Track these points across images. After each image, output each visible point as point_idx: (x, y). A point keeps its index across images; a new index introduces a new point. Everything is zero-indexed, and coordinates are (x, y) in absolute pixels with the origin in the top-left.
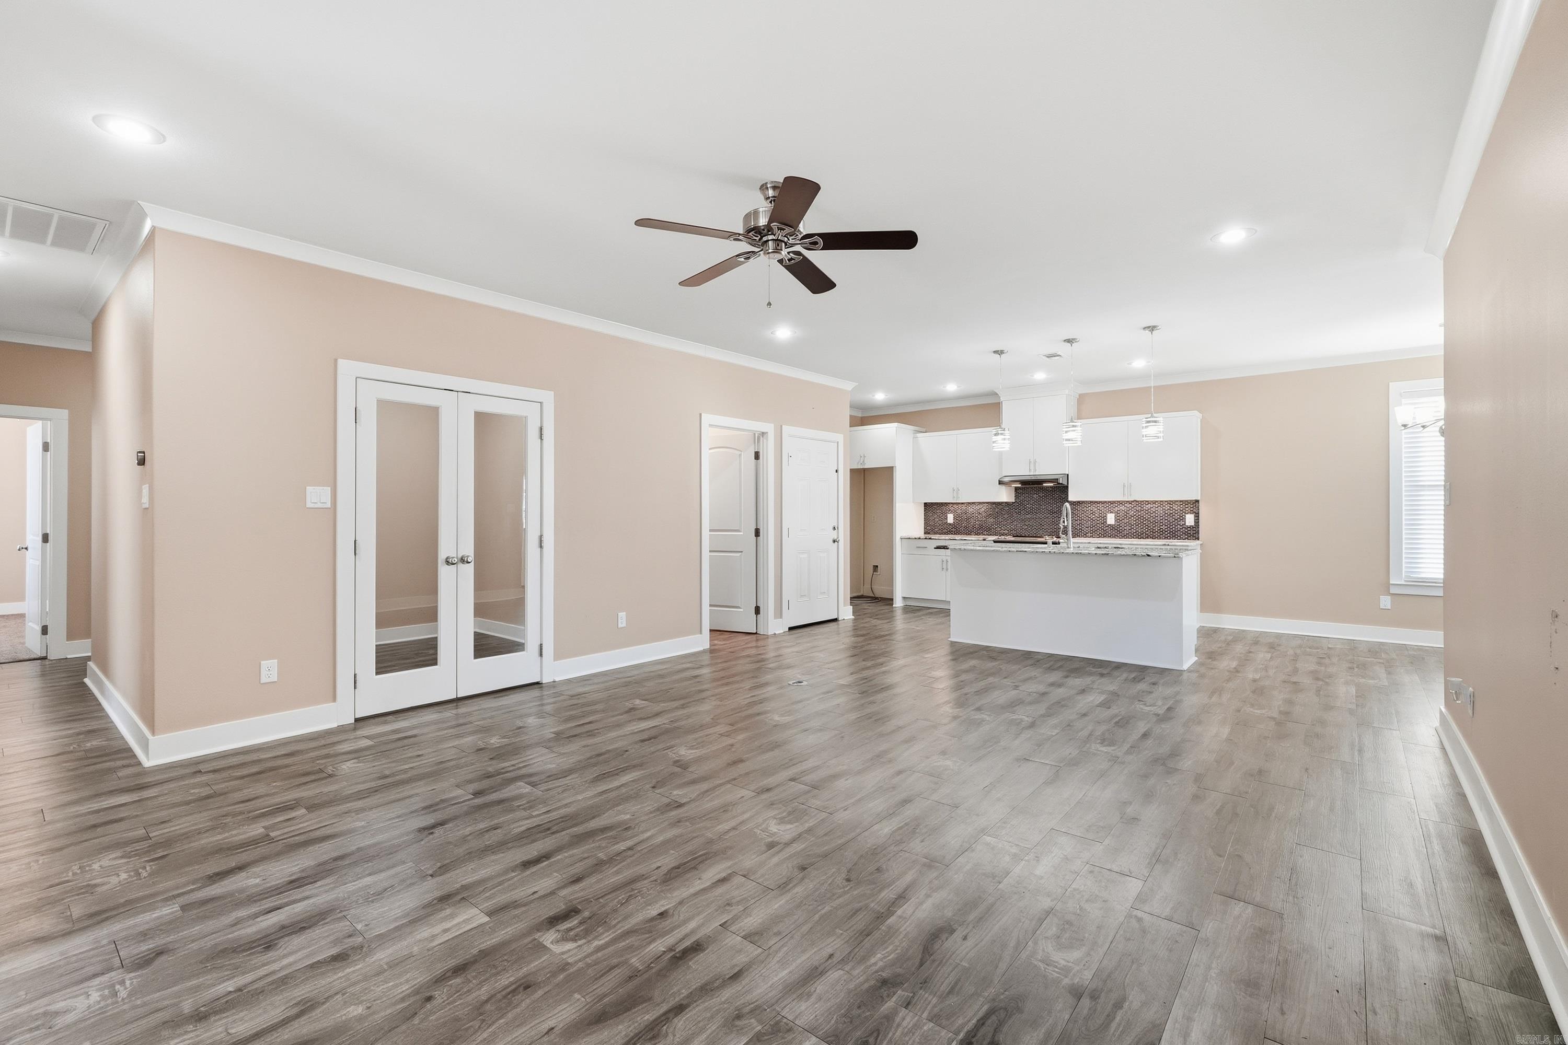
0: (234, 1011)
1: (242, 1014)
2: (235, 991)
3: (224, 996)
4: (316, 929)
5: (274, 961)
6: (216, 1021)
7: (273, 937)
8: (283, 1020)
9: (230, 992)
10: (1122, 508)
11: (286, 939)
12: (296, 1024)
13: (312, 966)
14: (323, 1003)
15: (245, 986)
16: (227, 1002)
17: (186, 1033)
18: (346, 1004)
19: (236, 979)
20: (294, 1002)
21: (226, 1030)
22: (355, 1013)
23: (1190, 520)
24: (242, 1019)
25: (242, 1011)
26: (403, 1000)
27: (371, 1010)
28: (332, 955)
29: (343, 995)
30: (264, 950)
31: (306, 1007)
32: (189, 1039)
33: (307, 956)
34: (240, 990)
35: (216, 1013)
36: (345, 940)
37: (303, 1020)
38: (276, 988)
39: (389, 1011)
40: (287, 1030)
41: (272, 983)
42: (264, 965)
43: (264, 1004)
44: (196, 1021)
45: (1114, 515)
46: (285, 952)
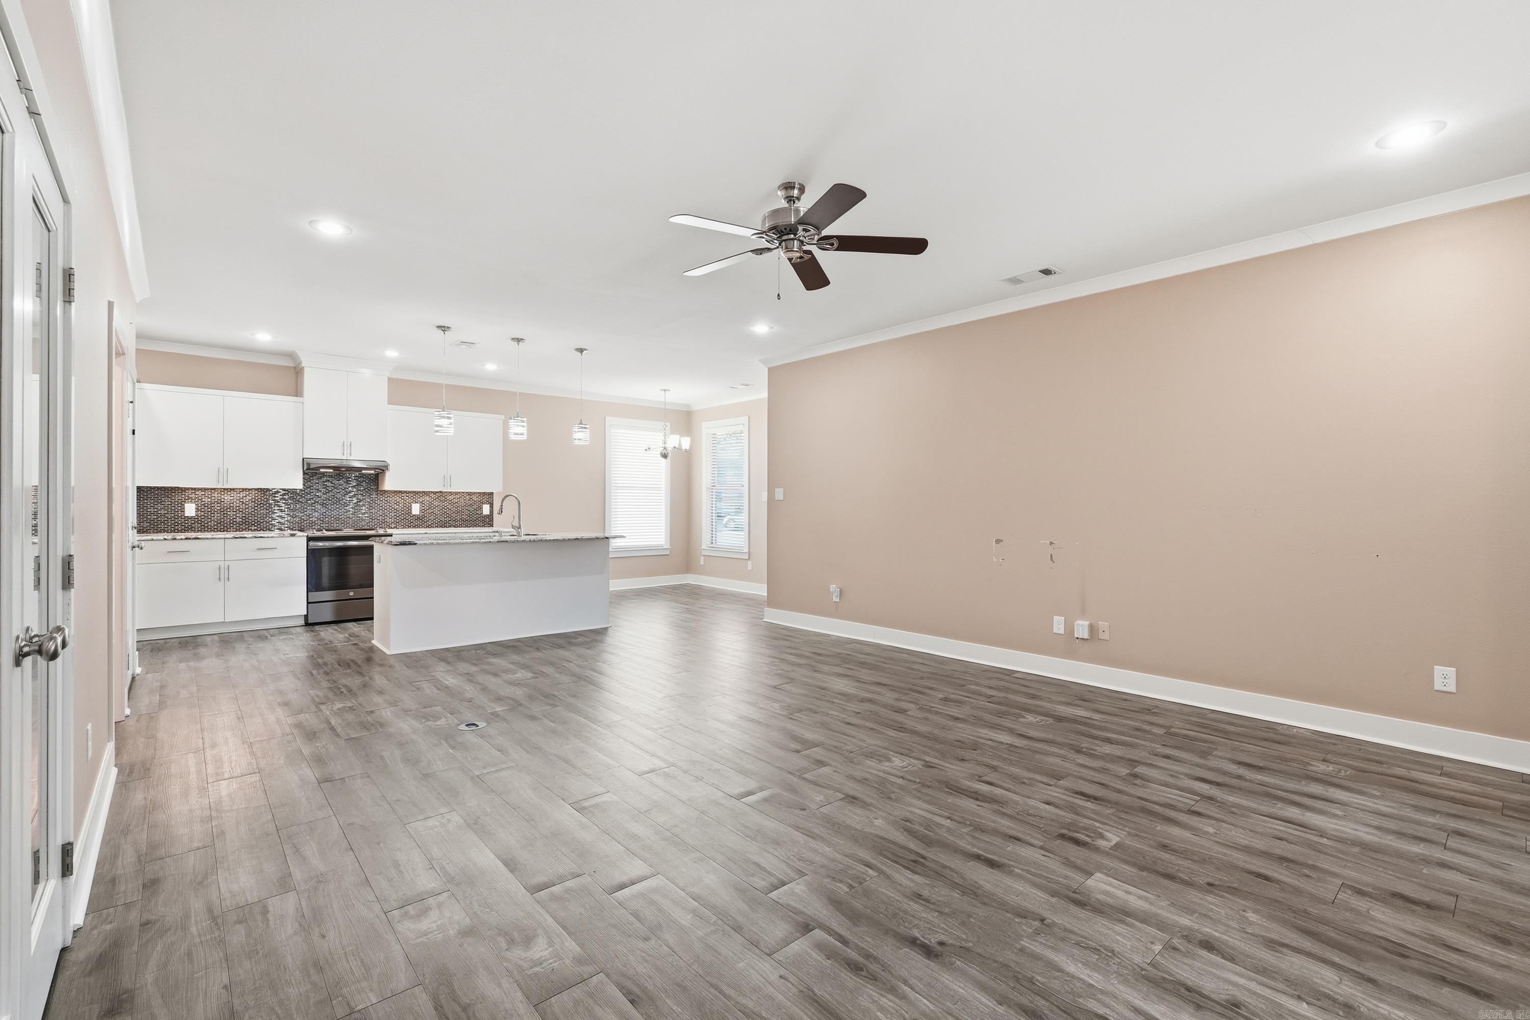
0: (1321, 989)
1: (1319, 981)
2: (1304, 1000)
3: (1315, 1005)
4: (1182, 978)
5: (1249, 990)
6: (1341, 995)
7: (1219, 1009)
8: (1298, 952)
9: (1308, 1003)
10: (427, 498)
11: (1213, 996)
12: (1294, 944)
13: (1232, 960)
14: (1263, 936)
15: (1292, 996)
16: (1319, 1000)
17: (1369, 1009)
18: (1251, 923)
19: (1292, 1008)
20: (1278, 955)
21: (1340, 983)
22: (1254, 915)
23: (486, 510)
24: (1322, 979)
25: (1316, 983)
26: (1222, 897)
27: (1244, 908)
28: (1209, 951)
29: (1244, 928)
30: (1242, 1007)
31: (1273, 944)
32: (1371, 1003)
33: (1223, 968)
34: (1299, 998)
35: (1335, 1001)
36: (1183, 950)
37: (1287, 941)
38: (1274, 972)
39: (1238, 900)
40: (1303, 946)
41: (1274, 978)
42: (1259, 996)
43: (1296, 972)
44: (1355, 1010)
45: (419, 505)
46: (1231, 988)
